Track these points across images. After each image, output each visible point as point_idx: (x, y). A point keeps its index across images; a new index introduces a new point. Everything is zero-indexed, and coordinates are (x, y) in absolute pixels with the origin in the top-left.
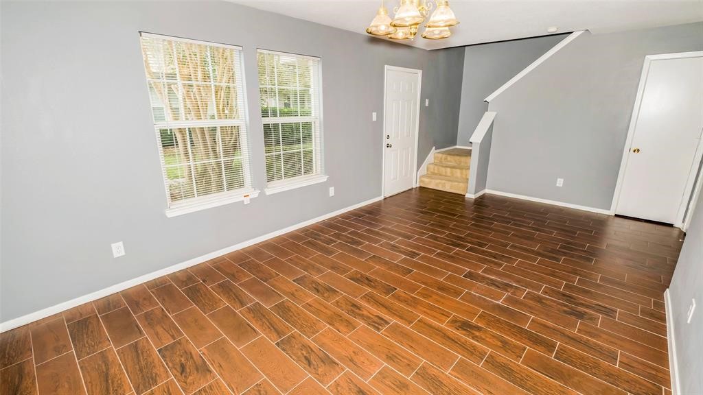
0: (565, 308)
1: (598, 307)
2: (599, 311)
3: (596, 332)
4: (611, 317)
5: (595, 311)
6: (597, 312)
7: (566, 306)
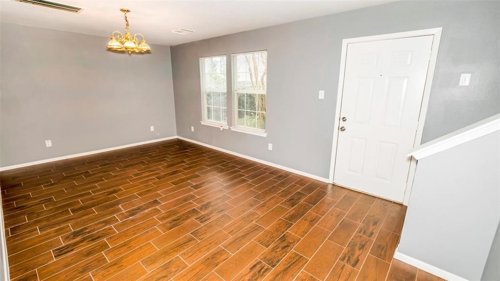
0: (88, 230)
1: (70, 249)
2: (67, 247)
3: (59, 233)
4: (56, 250)
5: (70, 245)
6: (68, 245)
7: (89, 232)
